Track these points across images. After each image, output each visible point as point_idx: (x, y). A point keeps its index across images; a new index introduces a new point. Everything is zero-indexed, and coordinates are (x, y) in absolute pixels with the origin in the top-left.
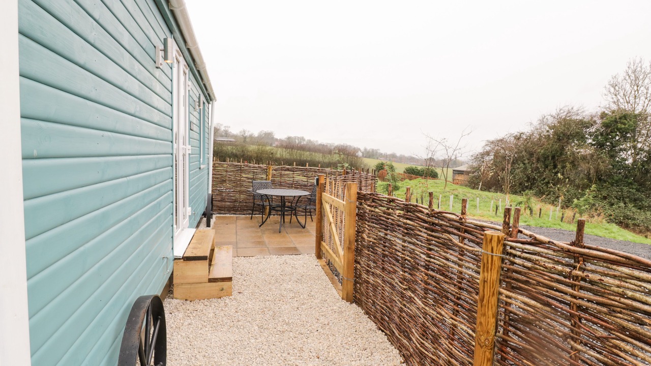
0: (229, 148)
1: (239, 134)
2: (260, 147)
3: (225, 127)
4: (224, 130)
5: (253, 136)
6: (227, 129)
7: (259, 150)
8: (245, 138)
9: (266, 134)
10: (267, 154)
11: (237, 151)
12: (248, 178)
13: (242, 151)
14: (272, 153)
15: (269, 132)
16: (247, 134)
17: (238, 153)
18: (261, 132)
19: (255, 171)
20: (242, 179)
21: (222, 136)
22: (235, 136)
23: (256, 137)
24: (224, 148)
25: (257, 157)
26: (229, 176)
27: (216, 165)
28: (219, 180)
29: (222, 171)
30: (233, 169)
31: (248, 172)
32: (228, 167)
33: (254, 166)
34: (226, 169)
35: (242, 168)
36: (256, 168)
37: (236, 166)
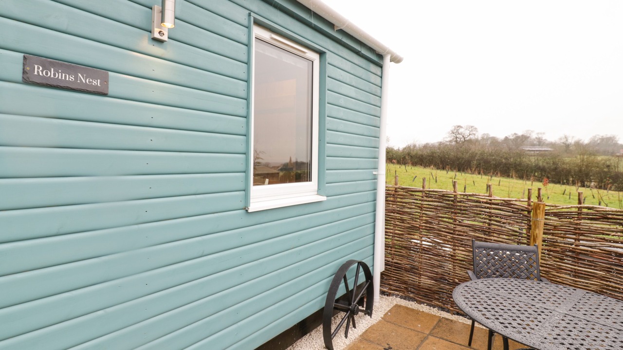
0: (533, 159)
1: (558, 142)
2: (585, 157)
3: (538, 134)
4: (536, 138)
5: (581, 142)
6: (540, 136)
7: (583, 161)
8: (567, 146)
9: (602, 139)
10: (598, 167)
11: (545, 164)
12: (474, 229)
13: (554, 163)
14: (608, 166)
15: (608, 136)
16: (571, 141)
17: (546, 166)
18: (595, 137)
19: (493, 211)
20: (459, 228)
21: (533, 145)
22: (552, 145)
23: (586, 145)
24: (524, 160)
25: (580, 171)
26: (427, 218)
27: (400, 193)
28: (406, 225)
29: (413, 207)
30: (436, 204)
31: (475, 213)
32: (425, 198)
33: (491, 200)
34: (420, 202)
35: (458, 202)
36: (497, 204)
37: (443, 197)
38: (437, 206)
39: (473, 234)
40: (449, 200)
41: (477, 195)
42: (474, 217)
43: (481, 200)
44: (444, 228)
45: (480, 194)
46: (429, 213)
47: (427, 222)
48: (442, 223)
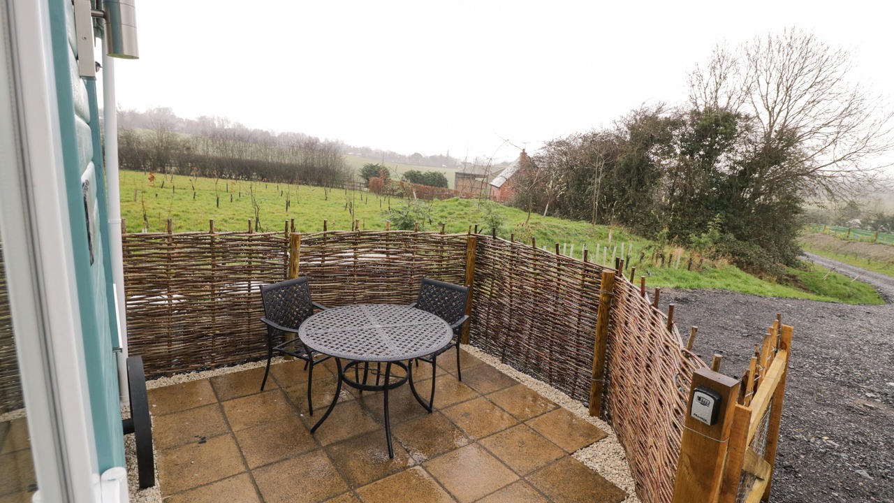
12: (235, 270)
19: (253, 247)
26: (178, 271)
27: (132, 243)
28: (147, 285)
29: (154, 259)
30: (188, 250)
31: (235, 253)
32: (174, 245)
33: (251, 237)
34: (165, 251)
35: (217, 243)
36: (257, 240)
37: (196, 240)
38: (191, 253)
39: (234, 276)
40: (205, 244)
41: (237, 233)
42: (234, 257)
43: (243, 238)
44: (200, 277)
45: (241, 232)
46: (180, 263)
47: (177, 275)
48: (197, 272)
